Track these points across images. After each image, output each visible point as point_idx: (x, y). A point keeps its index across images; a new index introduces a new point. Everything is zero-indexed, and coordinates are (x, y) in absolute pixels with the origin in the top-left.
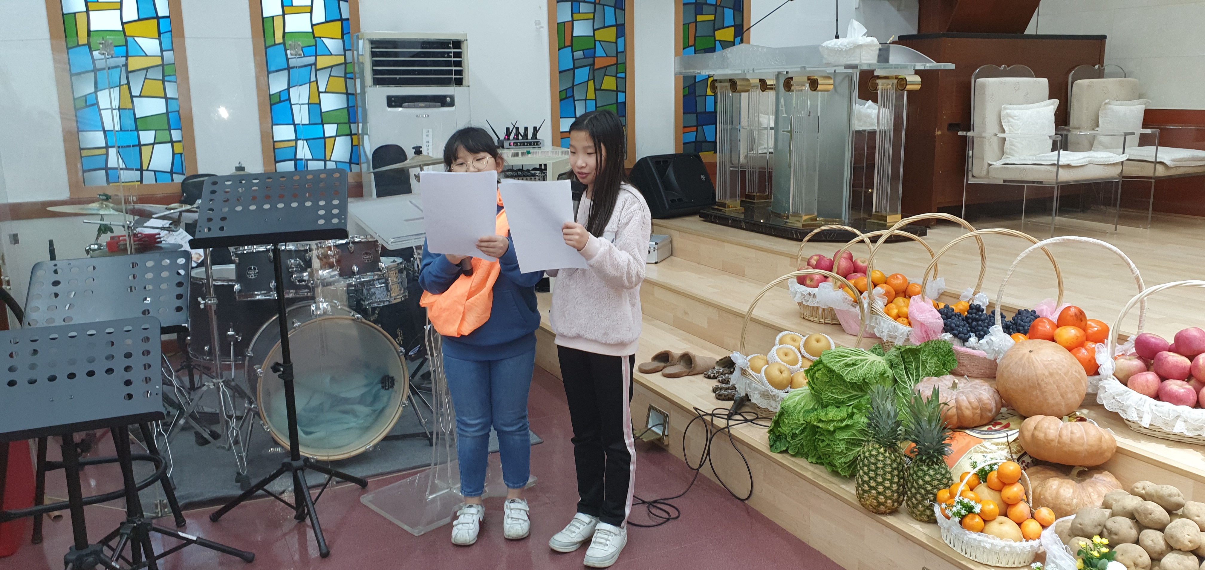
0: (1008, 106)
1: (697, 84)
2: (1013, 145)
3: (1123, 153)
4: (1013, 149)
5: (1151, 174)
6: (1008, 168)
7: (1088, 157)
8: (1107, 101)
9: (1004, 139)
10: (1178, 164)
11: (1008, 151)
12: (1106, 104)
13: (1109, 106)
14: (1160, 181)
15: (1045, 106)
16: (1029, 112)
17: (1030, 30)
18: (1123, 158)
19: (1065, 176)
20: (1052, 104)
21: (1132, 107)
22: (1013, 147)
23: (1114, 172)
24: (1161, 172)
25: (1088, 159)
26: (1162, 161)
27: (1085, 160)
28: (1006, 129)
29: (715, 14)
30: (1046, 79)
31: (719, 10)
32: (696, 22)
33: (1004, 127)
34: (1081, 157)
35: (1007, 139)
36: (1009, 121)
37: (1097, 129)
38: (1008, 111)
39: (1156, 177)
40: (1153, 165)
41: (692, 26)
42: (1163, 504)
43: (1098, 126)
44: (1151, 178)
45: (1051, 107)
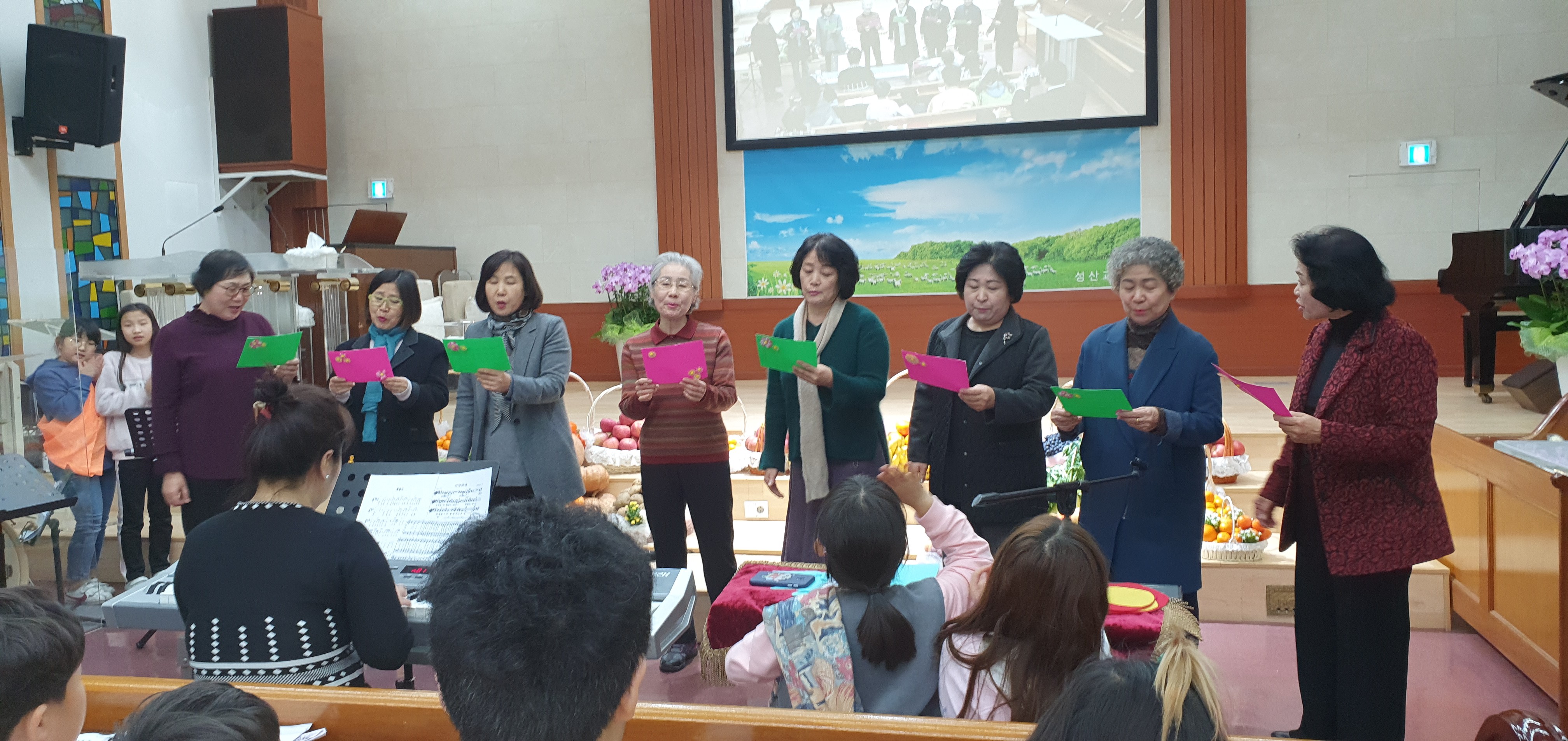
1: (79, 291)
17: (397, 243)
29: (91, 219)
31: (94, 214)
32: (73, 226)
41: (70, 230)
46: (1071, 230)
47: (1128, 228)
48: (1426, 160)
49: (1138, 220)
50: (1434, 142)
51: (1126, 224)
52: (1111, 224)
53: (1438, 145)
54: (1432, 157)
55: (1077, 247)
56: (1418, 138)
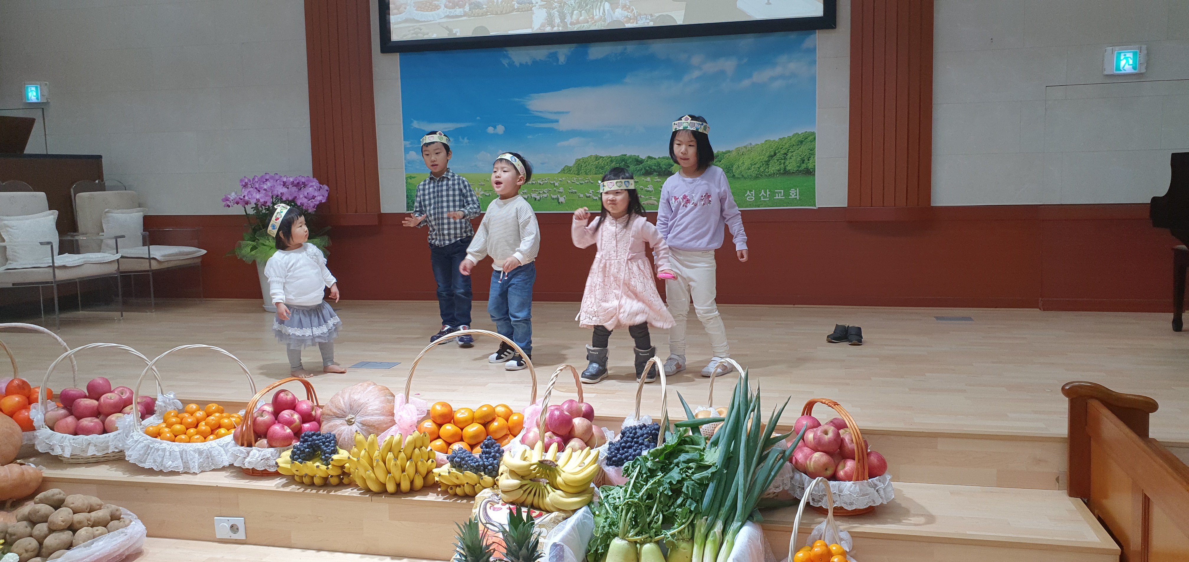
0: (5, 218)
2: (15, 252)
3: (117, 253)
4: (15, 256)
5: (148, 268)
6: (10, 273)
7: (83, 258)
8: (106, 210)
9: (5, 247)
10: (167, 258)
11: (11, 257)
12: (107, 212)
13: (110, 214)
14: (157, 274)
15: (44, 216)
16: (28, 222)
17: (29, 150)
18: (118, 256)
19: (61, 276)
20: (52, 214)
21: (131, 215)
22: (15, 254)
23: (112, 269)
24: (155, 266)
25: (83, 260)
26: (155, 257)
27: (80, 260)
28: (5, 238)
30: (43, 194)
33: (3, 236)
34: (77, 258)
35: (7, 247)
36: (8, 231)
37: (101, 234)
38: (6, 222)
39: (153, 270)
40: (148, 260)
42: (50, 503)
43: (103, 231)
44: (148, 271)
45: (50, 218)
46: (741, 145)
47: (802, 142)
48: (1134, 68)
49: (813, 134)
50: (1144, 47)
51: (800, 139)
52: (784, 138)
53: (1147, 49)
54: (1141, 64)
55: (747, 163)
56: (1124, 43)
